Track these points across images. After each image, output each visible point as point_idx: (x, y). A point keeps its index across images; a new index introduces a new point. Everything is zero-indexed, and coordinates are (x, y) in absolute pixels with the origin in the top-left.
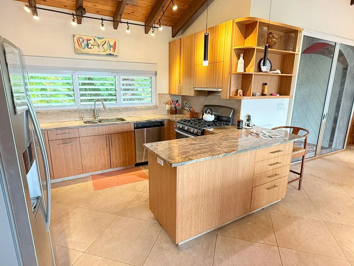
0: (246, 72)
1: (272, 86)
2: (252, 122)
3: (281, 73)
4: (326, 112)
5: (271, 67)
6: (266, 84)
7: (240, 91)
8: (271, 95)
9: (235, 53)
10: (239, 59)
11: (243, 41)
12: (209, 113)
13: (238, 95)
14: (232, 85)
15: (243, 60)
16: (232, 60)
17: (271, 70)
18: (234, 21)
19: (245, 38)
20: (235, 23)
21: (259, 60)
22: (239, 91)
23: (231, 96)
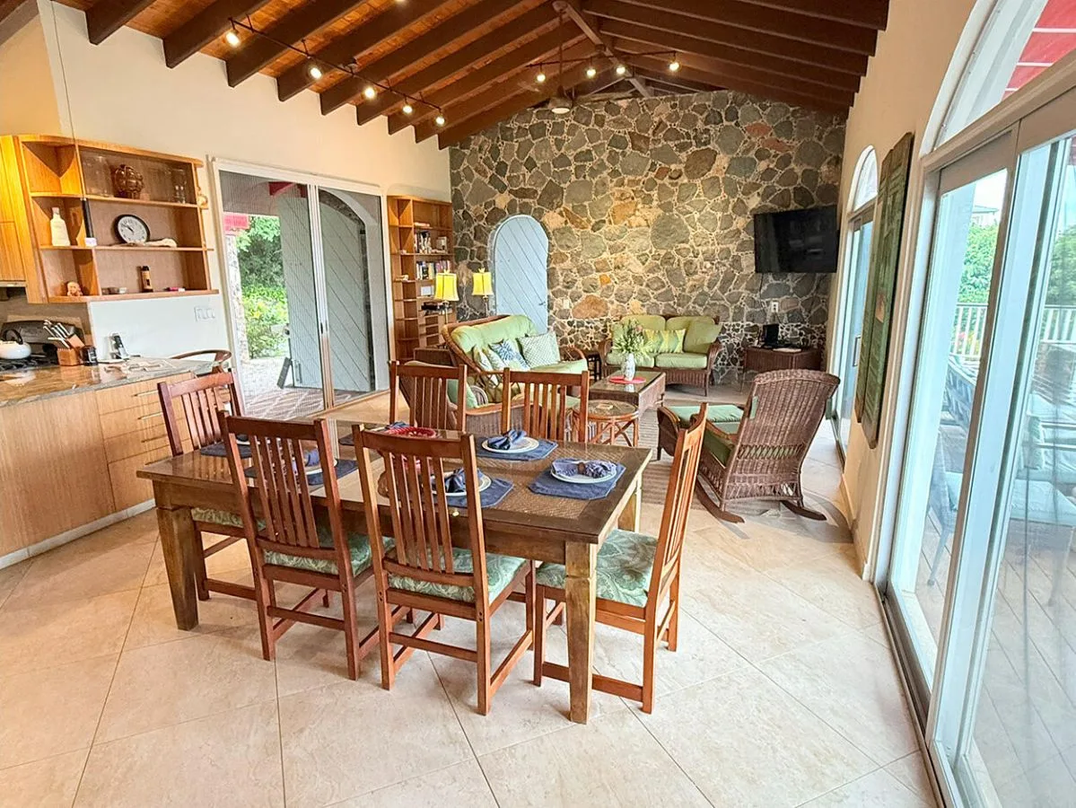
0: (76, 244)
1: (165, 270)
2: (128, 349)
3: (178, 246)
4: (323, 318)
5: (148, 234)
6: (146, 268)
7: (73, 286)
8: (168, 290)
9: (39, 208)
10: (51, 218)
11: (55, 182)
12: (13, 339)
13: (69, 293)
14: (48, 273)
15: (63, 222)
16: (35, 222)
17: (148, 240)
18: (16, 139)
19: (60, 173)
20: (21, 144)
21: (113, 219)
22: (69, 285)
23: (50, 296)
